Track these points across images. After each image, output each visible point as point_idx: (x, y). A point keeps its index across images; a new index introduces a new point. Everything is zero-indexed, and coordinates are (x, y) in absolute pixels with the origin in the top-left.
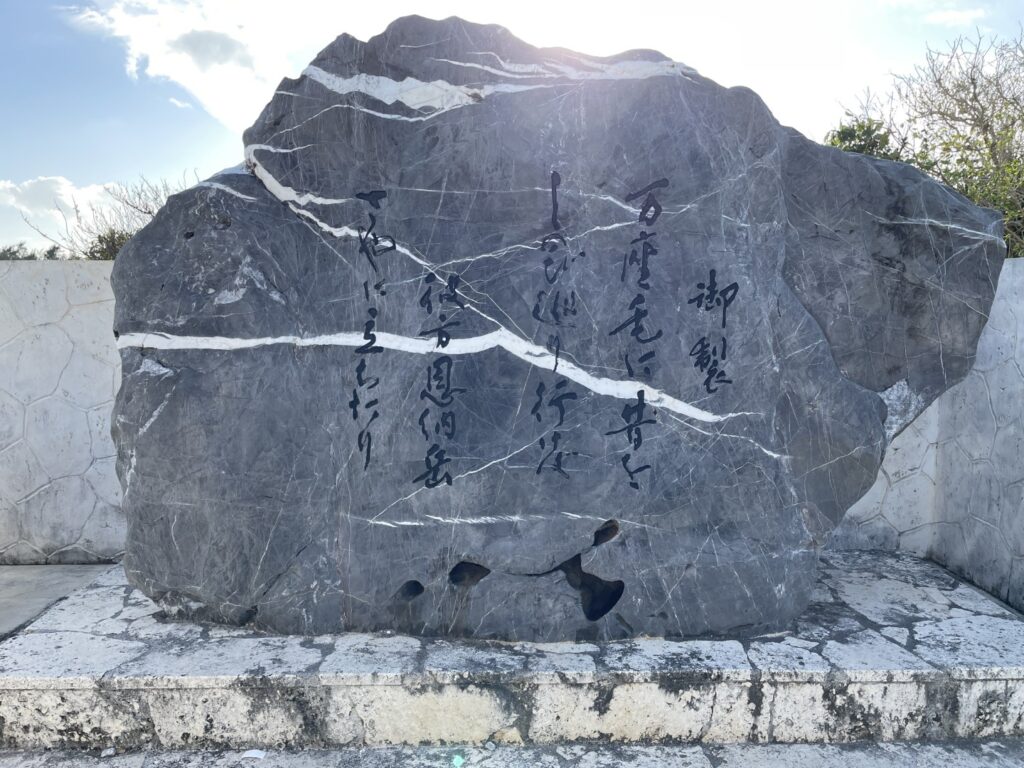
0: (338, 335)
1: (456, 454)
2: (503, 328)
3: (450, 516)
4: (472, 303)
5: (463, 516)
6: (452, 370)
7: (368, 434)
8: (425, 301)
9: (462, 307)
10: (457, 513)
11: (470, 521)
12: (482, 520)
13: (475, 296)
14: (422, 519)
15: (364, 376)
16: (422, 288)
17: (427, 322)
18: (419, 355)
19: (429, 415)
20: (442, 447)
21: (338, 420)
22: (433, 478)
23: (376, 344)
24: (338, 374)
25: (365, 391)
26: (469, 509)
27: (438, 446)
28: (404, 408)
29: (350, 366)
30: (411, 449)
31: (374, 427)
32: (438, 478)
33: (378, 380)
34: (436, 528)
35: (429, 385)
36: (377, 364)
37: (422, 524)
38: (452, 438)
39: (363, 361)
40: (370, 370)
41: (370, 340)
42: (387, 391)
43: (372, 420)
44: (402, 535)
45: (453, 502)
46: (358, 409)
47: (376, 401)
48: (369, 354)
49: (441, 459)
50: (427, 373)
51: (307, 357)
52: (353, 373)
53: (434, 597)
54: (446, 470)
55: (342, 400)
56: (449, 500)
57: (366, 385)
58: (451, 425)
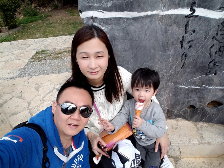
0: (178, 9)
1: (221, 64)
3: (212, 86)
5: (217, 86)
7: (186, 54)
10: (215, 85)
11: (219, 88)
14: (199, 86)
15: (189, 29)
17: (223, 3)
18: (215, 19)
19: (214, 47)
20: (216, 60)
21: (175, 49)
22: (209, 72)
23: (195, 14)
24: (177, 29)
25: (187, 36)
26: (220, 84)
27: (215, 60)
28: (204, 44)
29: (182, 24)
30: (203, 61)
31: (189, 52)
32: (211, 72)
33: (194, 31)
34: (205, 90)
35: (217, 34)
36: (194, 24)
37: (199, 88)
38: (221, 56)
39: (188, 22)
40: (191, 26)
41: (192, 12)
42: (198, 36)
43: (189, 49)
44: (191, 91)
45: (215, 81)
46: (183, 44)
47: (192, 41)
48: (191, 19)
49: (214, 65)
50: (217, 28)
51: (164, 20)
52: (183, 28)
53: (199, 111)
54: (215, 70)
55: (177, 40)
56: (213, 80)
57: (188, 33)
58: (222, 51)
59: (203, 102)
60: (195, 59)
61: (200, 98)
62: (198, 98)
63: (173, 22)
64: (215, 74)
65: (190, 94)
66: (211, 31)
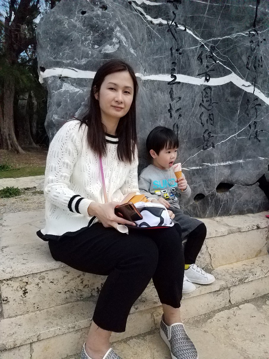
0: (159, 75)
1: (215, 133)
2: (233, 73)
3: (214, 163)
4: (220, 60)
5: (219, 162)
6: (212, 93)
7: (177, 125)
8: (200, 58)
9: (216, 62)
10: (217, 161)
11: (222, 164)
12: (227, 163)
13: (221, 57)
14: (200, 166)
15: (174, 96)
16: (198, 52)
17: (200, 69)
18: (197, 85)
19: (203, 116)
20: (210, 130)
21: (164, 119)
22: (206, 145)
23: (177, 80)
24: (162, 96)
25: (174, 104)
26: (222, 158)
27: (208, 130)
28: (193, 112)
29: (166, 91)
30: (196, 132)
31: (180, 122)
32: (208, 145)
33: (180, 98)
34: (208, 169)
35: (203, 101)
36: (178, 90)
37: (201, 168)
38: (213, 126)
39: (172, 88)
40: (175, 93)
41: (174, 79)
42: (185, 103)
43: (179, 118)
44: (192, 173)
45: (215, 156)
46: (172, 113)
47: (180, 109)
48: (174, 85)
49: (209, 136)
50: (201, 94)
51: (148, 86)
52: (168, 95)
53: (210, 200)
54: (212, 141)
55: (165, 108)
56: (213, 155)
57: (175, 101)
58: (212, 119)
59: (210, 185)
60: (187, 131)
61: (205, 181)
62: (203, 181)
63: (157, 88)
64: (213, 147)
65: (193, 178)
66: (196, 97)
